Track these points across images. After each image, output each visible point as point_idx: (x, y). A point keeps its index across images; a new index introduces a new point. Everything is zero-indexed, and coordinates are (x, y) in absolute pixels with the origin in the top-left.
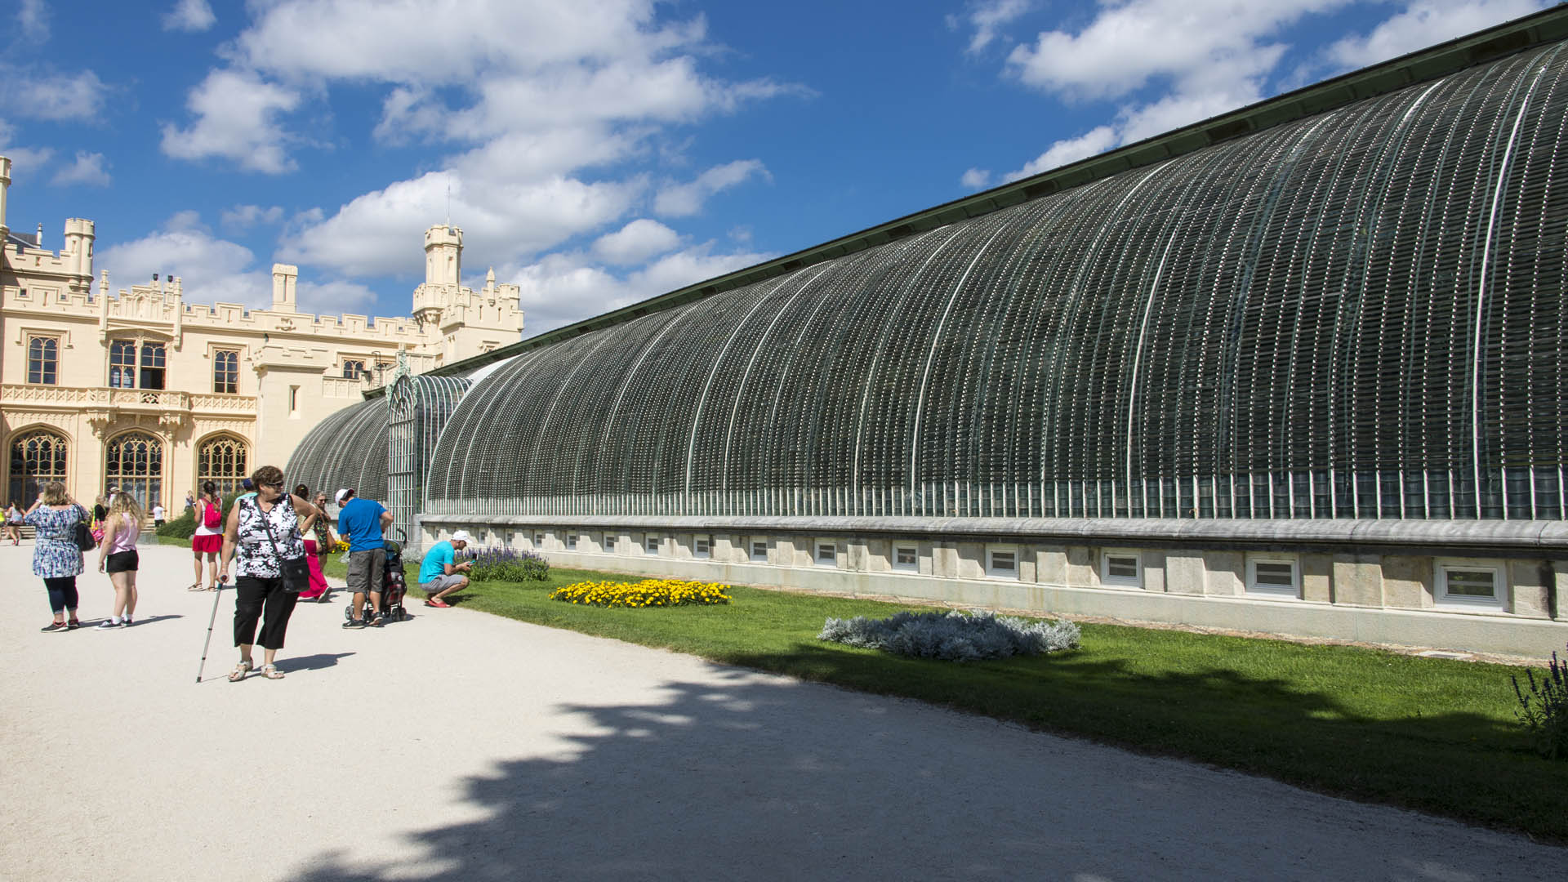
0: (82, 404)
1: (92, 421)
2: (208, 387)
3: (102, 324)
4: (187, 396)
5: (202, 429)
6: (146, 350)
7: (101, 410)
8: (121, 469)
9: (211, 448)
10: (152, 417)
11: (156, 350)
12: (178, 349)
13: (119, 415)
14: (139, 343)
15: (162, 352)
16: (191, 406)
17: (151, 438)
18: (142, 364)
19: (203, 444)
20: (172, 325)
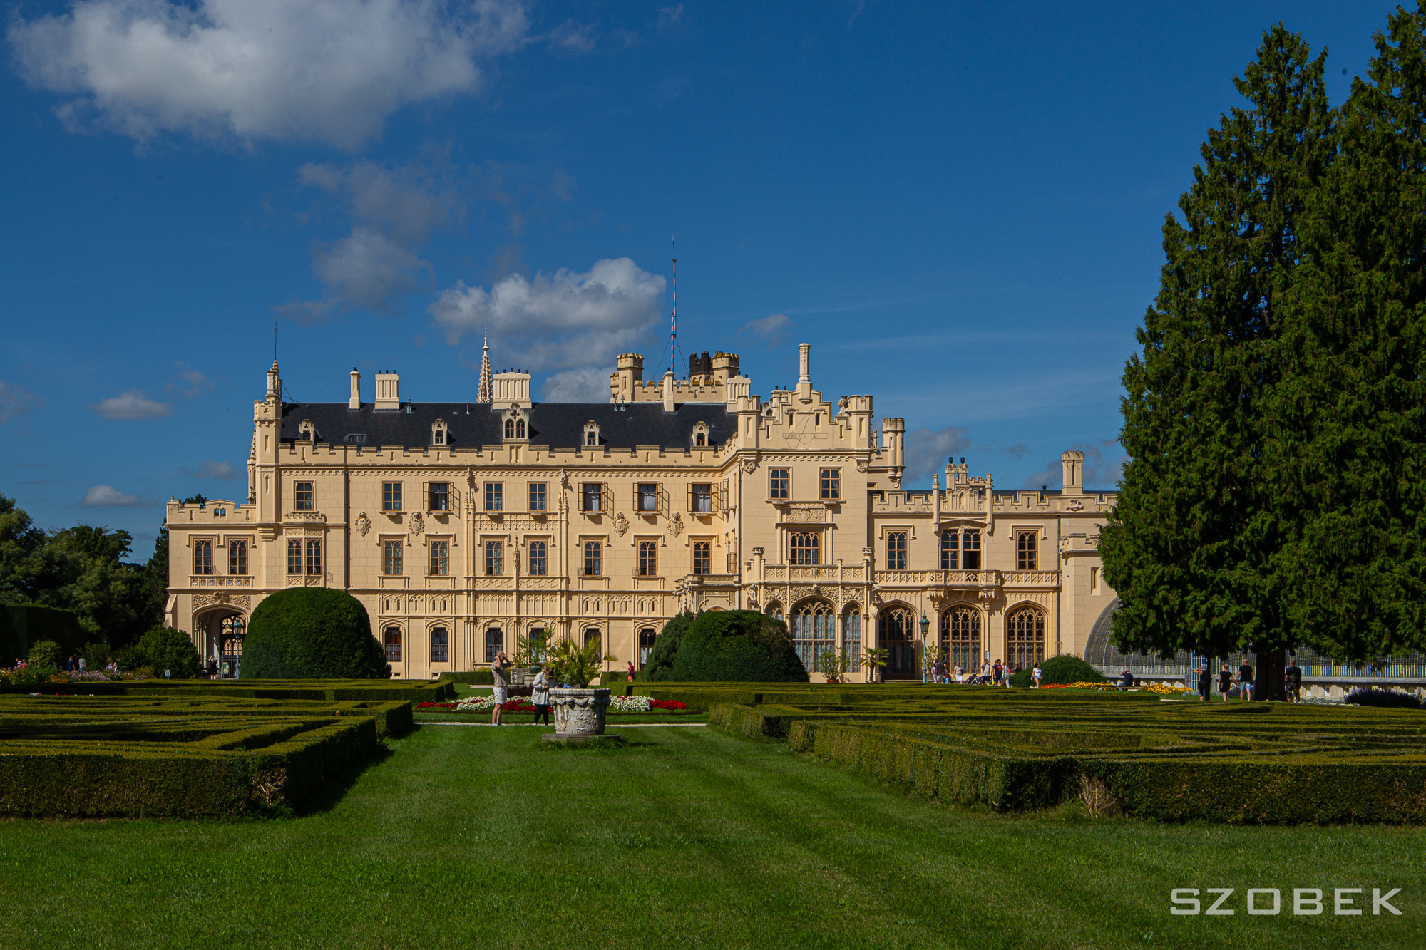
0: (924, 584)
1: (932, 598)
2: (1013, 566)
3: (935, 520)
4: (999, 574)
5: (1012, 600)
6: (966, 537)
7: (938, 587)
8: (951, 636)
9: (1016, 616)
10: (973, 592)
11: (973, 539)
12: (991, 534)
13: (950, 590)
14: (961, 531)
15: (977, 538)
16: (1003, 581)
17: (971, 609)
18: (964, 548)
19: (1010, 614)
20: (985, 514)
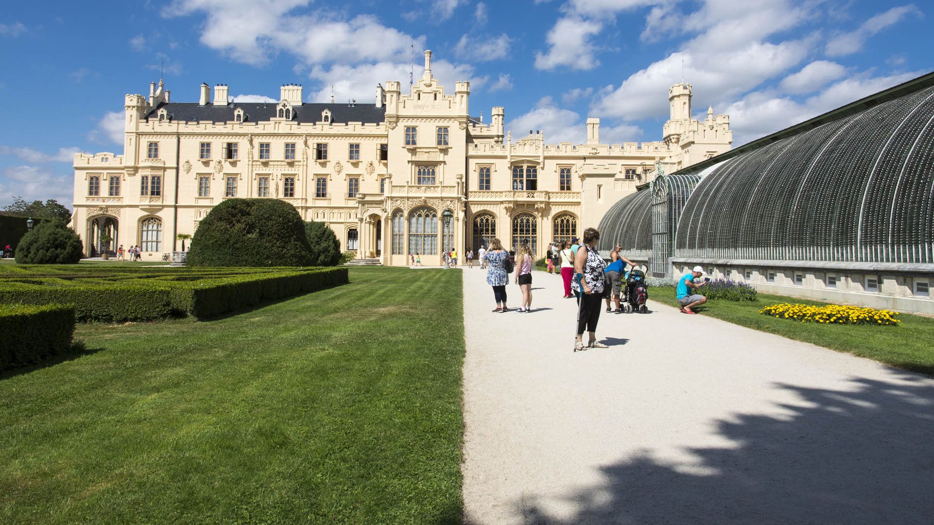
0: (501, 200)
1: (506, 208)
2: (557, 188)
3: (509, 159)
4: (547, 193)
5: (555, 210)
6: (528, 171)
7: (510, 202)
8: (519, 232)
9: (559, 220)
10: (531, 205)
11: (533, 171)
12: (543, 168)
13: (517, 204)
14: (525, 167)
15: (535, 171)
16: (549, 198)
17: (531, 216)
18: (527, 177)
19: (555, 218)
20: (539, 156)
